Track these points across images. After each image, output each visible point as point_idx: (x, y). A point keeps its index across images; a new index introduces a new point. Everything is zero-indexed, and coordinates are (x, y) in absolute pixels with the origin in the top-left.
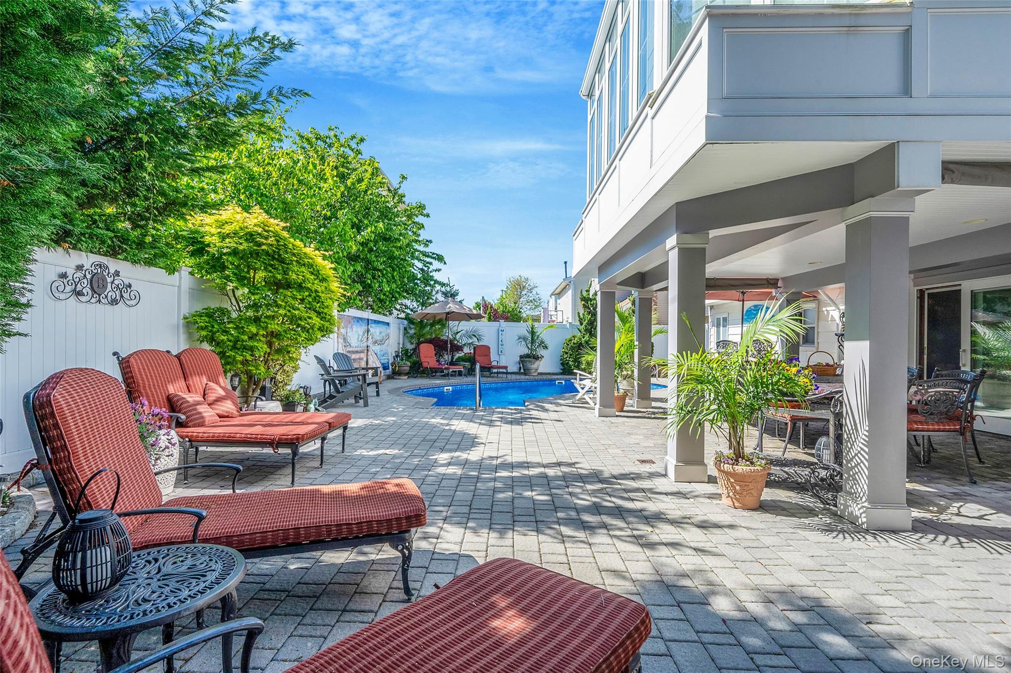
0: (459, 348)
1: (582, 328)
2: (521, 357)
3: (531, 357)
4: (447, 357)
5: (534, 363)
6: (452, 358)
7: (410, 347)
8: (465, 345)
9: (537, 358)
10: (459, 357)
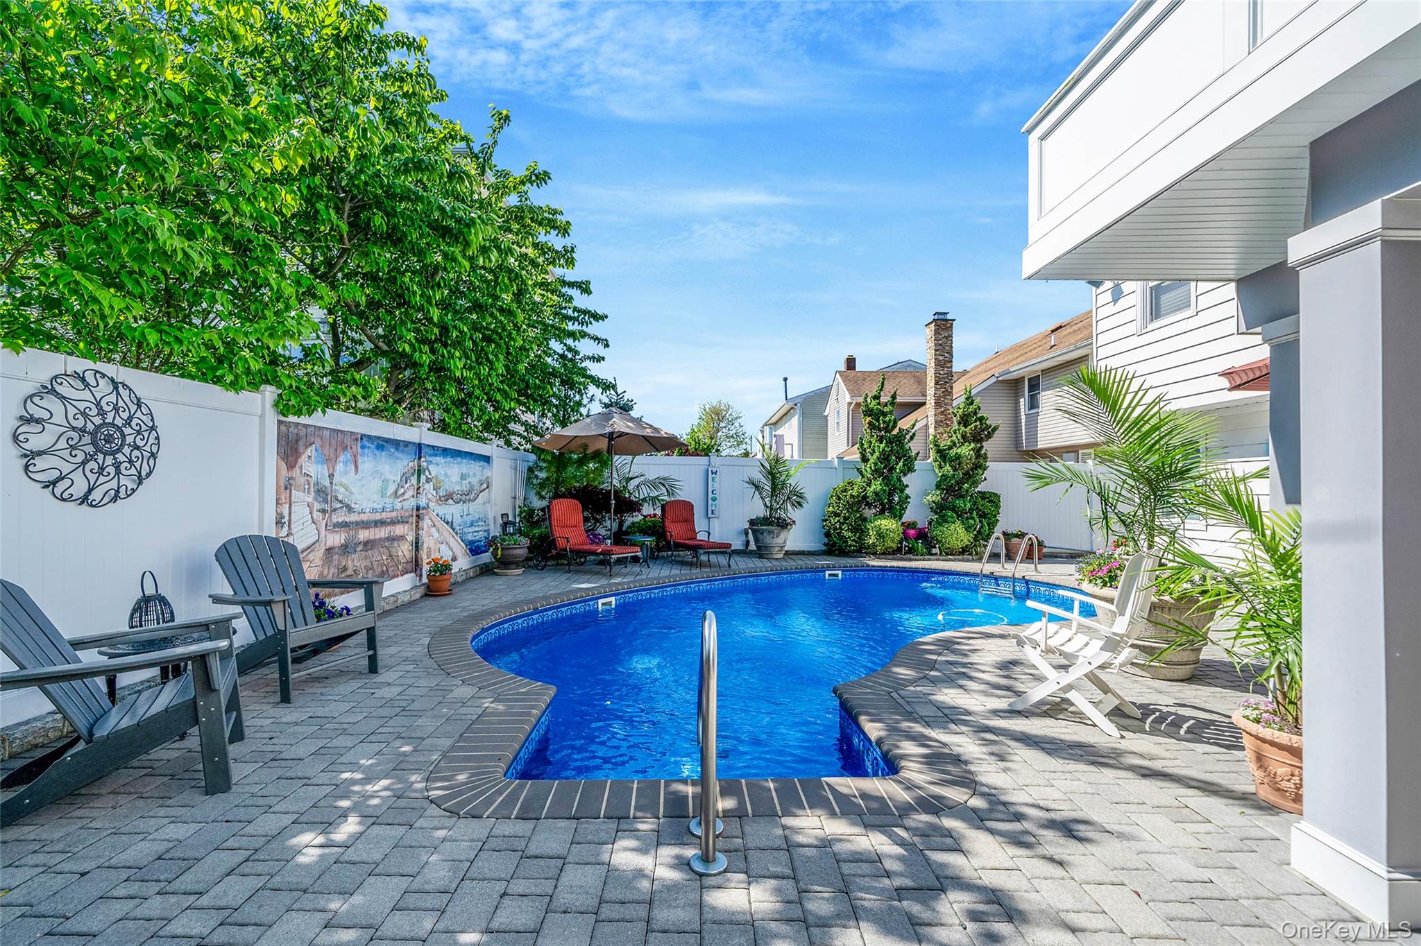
0: (633, 506)
1: (868, 469)
2: (752, 522)
3: (772, 523)
4: (608, 525)
5: (778, 535)
6: (621, 524)
7: (537, 504)
8: (644, 500)
9: (784, 525)
10: (633, 523)
